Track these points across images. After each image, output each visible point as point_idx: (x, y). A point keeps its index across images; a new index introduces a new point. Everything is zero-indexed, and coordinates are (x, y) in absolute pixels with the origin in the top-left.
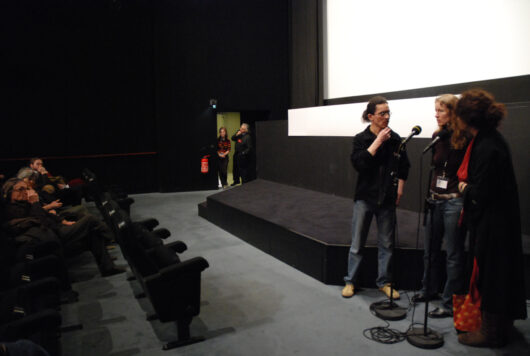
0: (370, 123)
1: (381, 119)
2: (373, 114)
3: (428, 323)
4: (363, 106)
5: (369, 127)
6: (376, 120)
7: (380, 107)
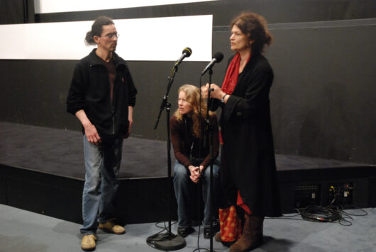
0: (96, 47)
1: (108, 42)
2: (100, 36)
3: (214, 247)
4: (87, 26)
5: (95, 50)
6: (103, 43)
7: (107, 28)
